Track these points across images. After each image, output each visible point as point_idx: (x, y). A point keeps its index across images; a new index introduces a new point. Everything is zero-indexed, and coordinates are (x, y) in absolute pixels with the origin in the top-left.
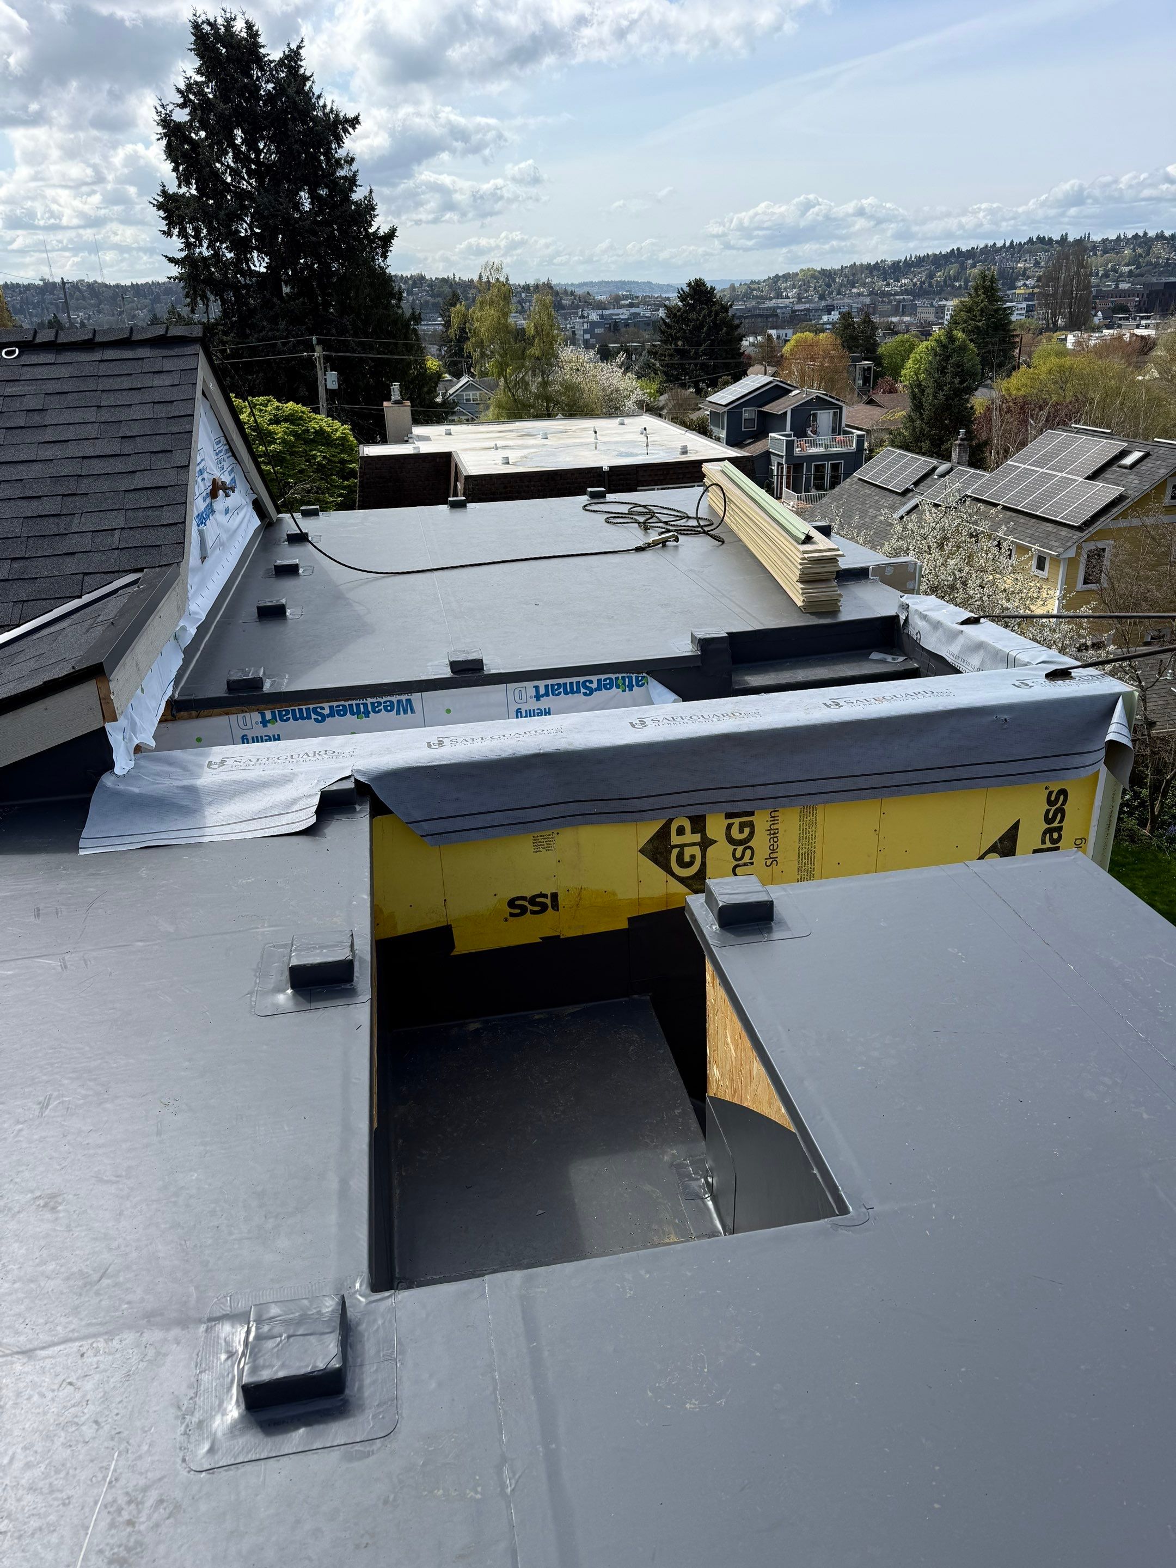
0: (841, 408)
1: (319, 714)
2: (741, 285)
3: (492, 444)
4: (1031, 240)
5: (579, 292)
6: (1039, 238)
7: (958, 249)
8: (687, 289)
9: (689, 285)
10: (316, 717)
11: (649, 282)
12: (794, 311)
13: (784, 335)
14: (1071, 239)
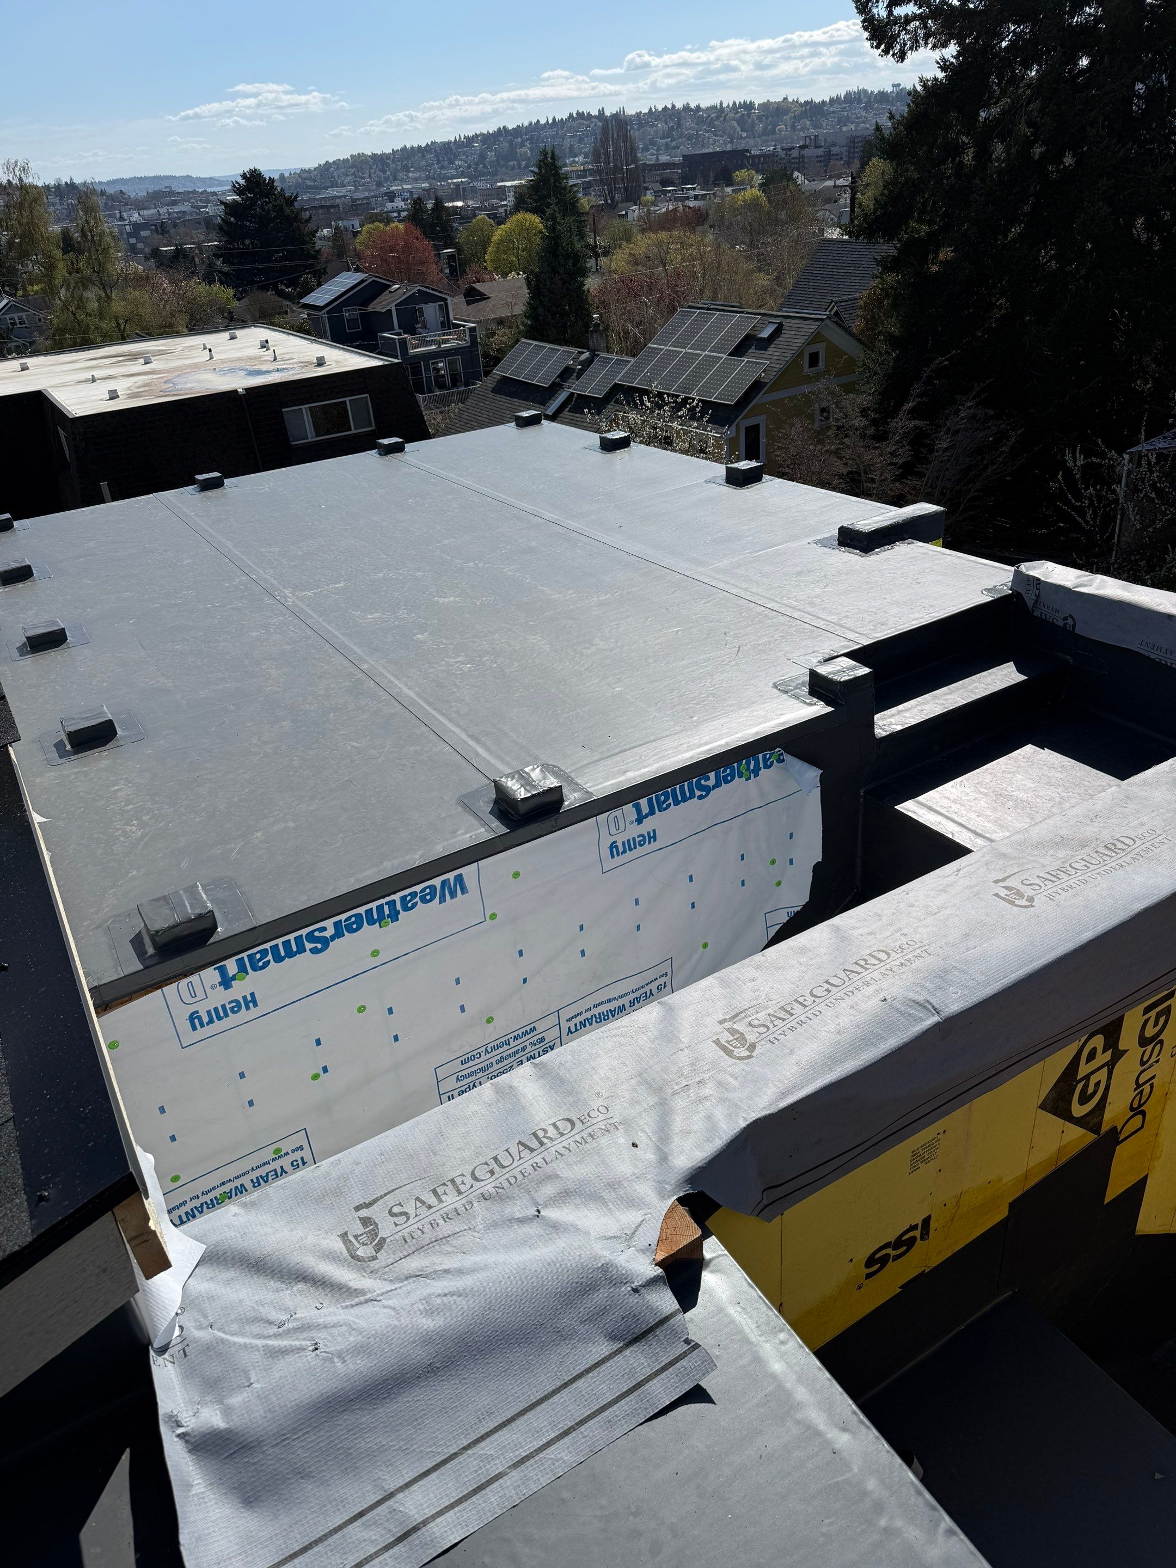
0: (446, 299)
1: (317, 940)
2: (290, 174)
3: (88, 375)
4: (571, 115)
5: (110, 190)
6: (578, 113)
7: (504, 127)
8: (242, 182)
9: (244, 176)
10: (313, 945)
11: (188, 176)
12: (353, 200)
13: (351, 227)
14: (608, 113)
